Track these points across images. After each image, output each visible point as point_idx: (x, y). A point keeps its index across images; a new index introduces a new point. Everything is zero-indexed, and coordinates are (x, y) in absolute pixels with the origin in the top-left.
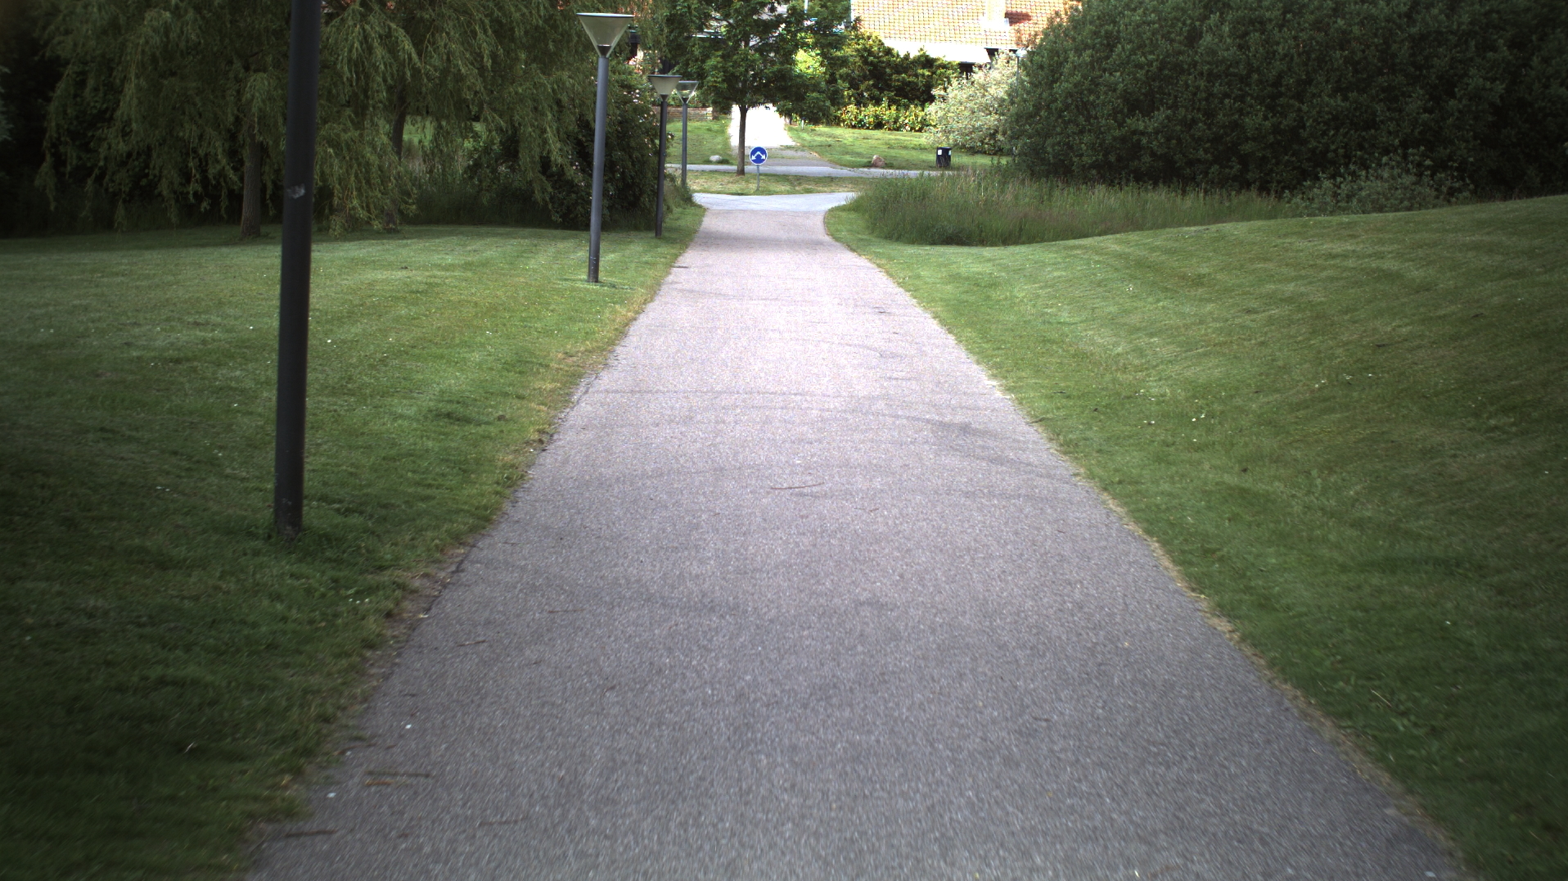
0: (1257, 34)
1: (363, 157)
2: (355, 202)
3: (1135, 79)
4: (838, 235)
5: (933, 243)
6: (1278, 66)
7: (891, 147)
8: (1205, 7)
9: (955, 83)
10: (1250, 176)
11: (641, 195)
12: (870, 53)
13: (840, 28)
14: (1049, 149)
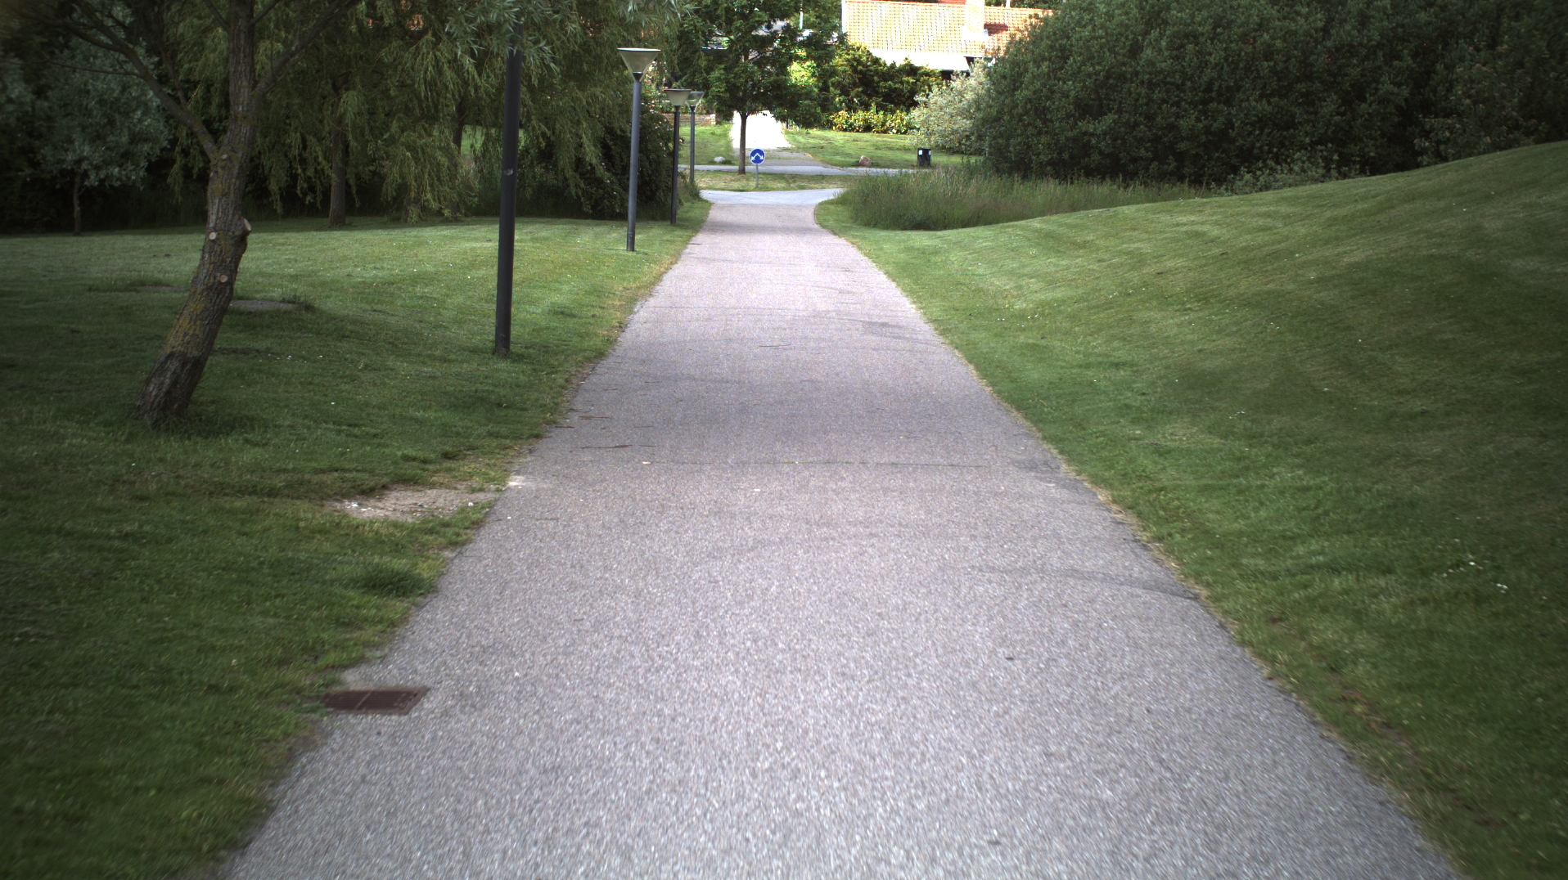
0: (1191, 46)
1: (435, 158)
2: (429, 196)
3: (1085, 86)
4: (825, 223)
5: (905, 229)
6: (1209, 73)
7: (878, 148)
8: (1147, 23)
9: (935, 89)
10: (1186, 171)
11: (657, 190)
12: (859, 62)
13: (832, 41)
14: (1011, 149)
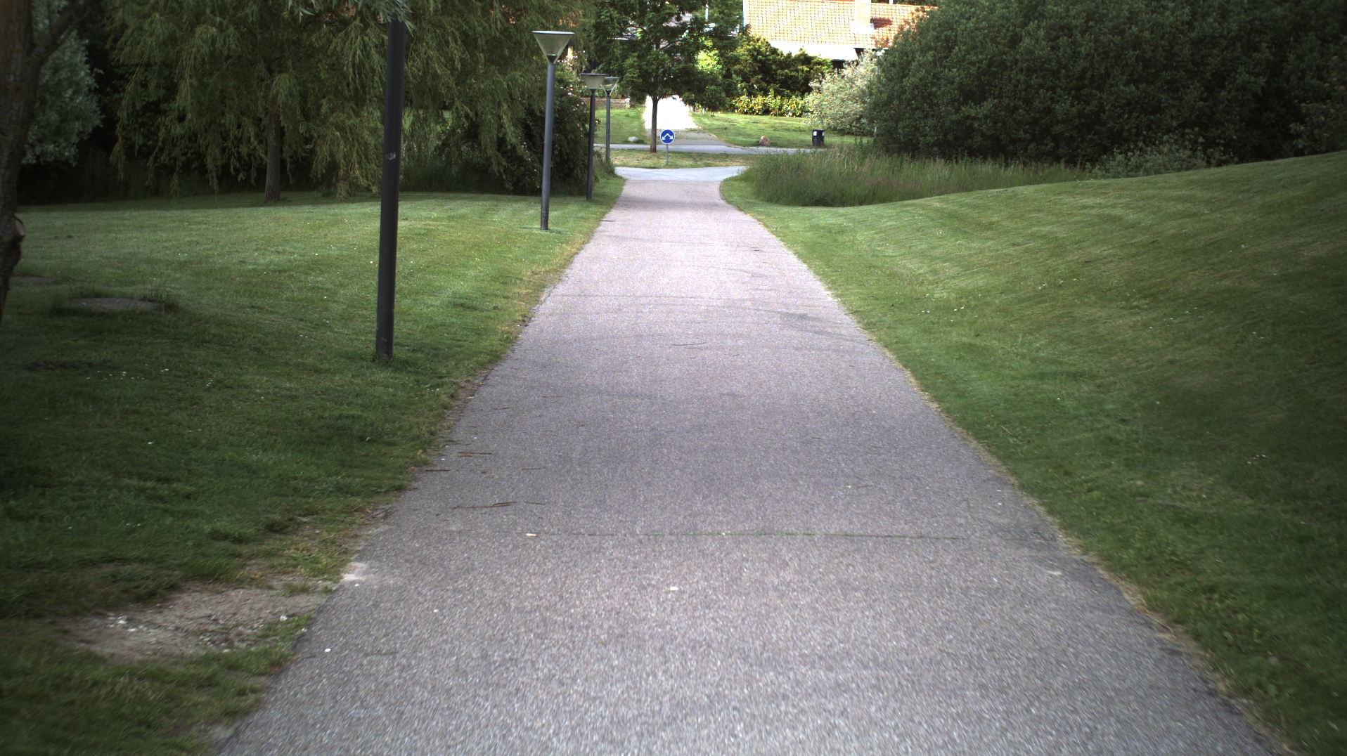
0: (1065, 38)
1: (362, 138)
2: (357, 173)
3: (968, 73)
4: (731, 199)
5: (805, 205)
6: (1082, 63)
7: (776, 130)
8: (1025, 16)
9: (828, 77)
10: (1061, 151)
11: (574, 168)
12: (759, 52)
13: (735, 33)
14: (900, 131)
